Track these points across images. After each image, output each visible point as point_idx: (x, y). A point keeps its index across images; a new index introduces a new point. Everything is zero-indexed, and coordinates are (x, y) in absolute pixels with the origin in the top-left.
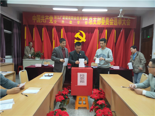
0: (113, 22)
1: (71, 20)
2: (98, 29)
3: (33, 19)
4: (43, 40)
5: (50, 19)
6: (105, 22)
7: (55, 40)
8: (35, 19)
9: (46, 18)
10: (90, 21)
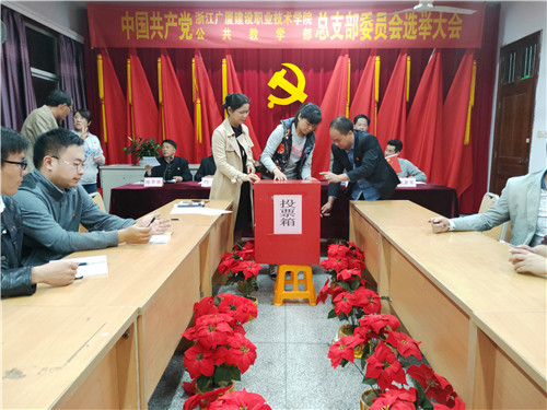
0: (401, 29)
1: (254, 26)
2: (347, 56)
3: (124, 28)
4: (160, 100)
5: (183, 24)
6: (371, 30)
7: (200, 97)
8: (132, 28)
9: (166, 20)
10: (320, 26)
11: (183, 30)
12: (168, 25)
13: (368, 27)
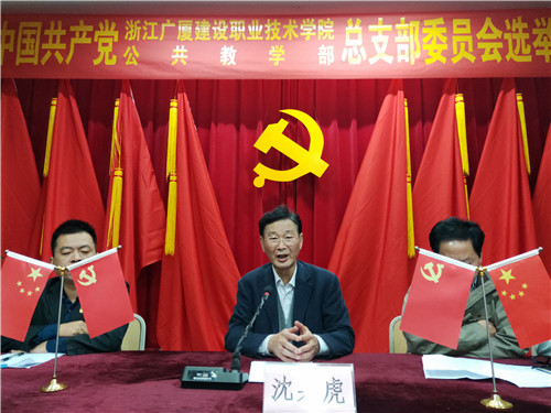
0: (500, 45)
1: (230, 41)
5: (102, 41)
6: (445, 47)
8: (10, 47)
9: (73, 34)
10: (349, 42)
11: (101, 49)
12: (74, 41)
13: (439, 42)
